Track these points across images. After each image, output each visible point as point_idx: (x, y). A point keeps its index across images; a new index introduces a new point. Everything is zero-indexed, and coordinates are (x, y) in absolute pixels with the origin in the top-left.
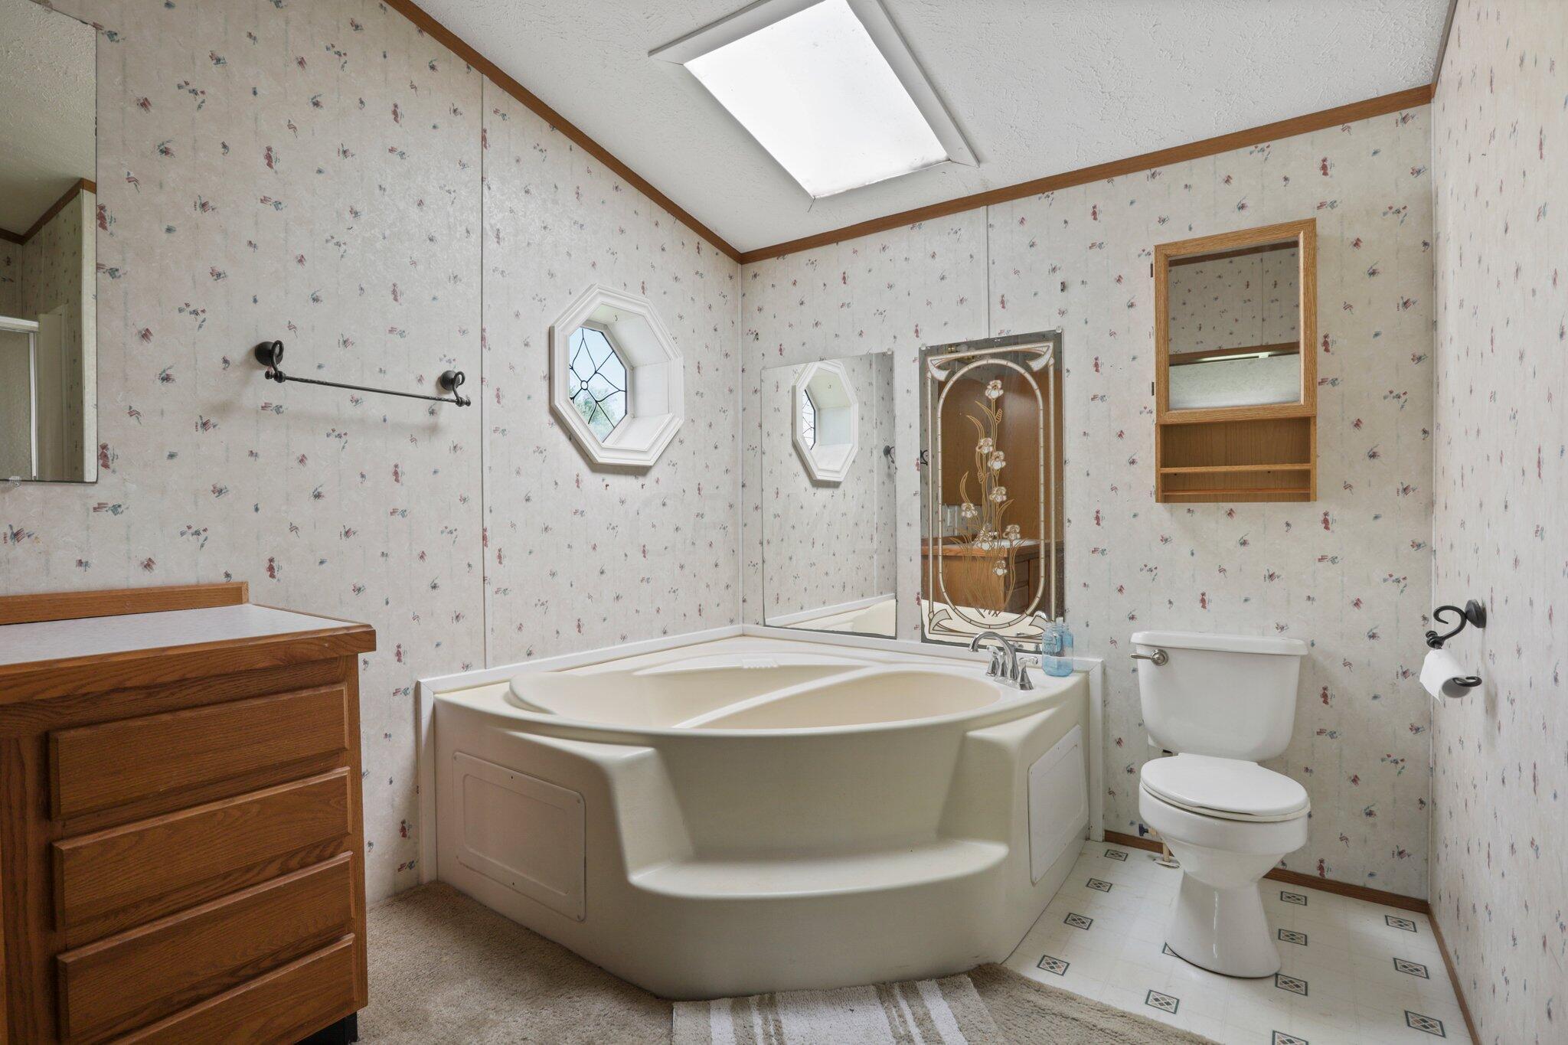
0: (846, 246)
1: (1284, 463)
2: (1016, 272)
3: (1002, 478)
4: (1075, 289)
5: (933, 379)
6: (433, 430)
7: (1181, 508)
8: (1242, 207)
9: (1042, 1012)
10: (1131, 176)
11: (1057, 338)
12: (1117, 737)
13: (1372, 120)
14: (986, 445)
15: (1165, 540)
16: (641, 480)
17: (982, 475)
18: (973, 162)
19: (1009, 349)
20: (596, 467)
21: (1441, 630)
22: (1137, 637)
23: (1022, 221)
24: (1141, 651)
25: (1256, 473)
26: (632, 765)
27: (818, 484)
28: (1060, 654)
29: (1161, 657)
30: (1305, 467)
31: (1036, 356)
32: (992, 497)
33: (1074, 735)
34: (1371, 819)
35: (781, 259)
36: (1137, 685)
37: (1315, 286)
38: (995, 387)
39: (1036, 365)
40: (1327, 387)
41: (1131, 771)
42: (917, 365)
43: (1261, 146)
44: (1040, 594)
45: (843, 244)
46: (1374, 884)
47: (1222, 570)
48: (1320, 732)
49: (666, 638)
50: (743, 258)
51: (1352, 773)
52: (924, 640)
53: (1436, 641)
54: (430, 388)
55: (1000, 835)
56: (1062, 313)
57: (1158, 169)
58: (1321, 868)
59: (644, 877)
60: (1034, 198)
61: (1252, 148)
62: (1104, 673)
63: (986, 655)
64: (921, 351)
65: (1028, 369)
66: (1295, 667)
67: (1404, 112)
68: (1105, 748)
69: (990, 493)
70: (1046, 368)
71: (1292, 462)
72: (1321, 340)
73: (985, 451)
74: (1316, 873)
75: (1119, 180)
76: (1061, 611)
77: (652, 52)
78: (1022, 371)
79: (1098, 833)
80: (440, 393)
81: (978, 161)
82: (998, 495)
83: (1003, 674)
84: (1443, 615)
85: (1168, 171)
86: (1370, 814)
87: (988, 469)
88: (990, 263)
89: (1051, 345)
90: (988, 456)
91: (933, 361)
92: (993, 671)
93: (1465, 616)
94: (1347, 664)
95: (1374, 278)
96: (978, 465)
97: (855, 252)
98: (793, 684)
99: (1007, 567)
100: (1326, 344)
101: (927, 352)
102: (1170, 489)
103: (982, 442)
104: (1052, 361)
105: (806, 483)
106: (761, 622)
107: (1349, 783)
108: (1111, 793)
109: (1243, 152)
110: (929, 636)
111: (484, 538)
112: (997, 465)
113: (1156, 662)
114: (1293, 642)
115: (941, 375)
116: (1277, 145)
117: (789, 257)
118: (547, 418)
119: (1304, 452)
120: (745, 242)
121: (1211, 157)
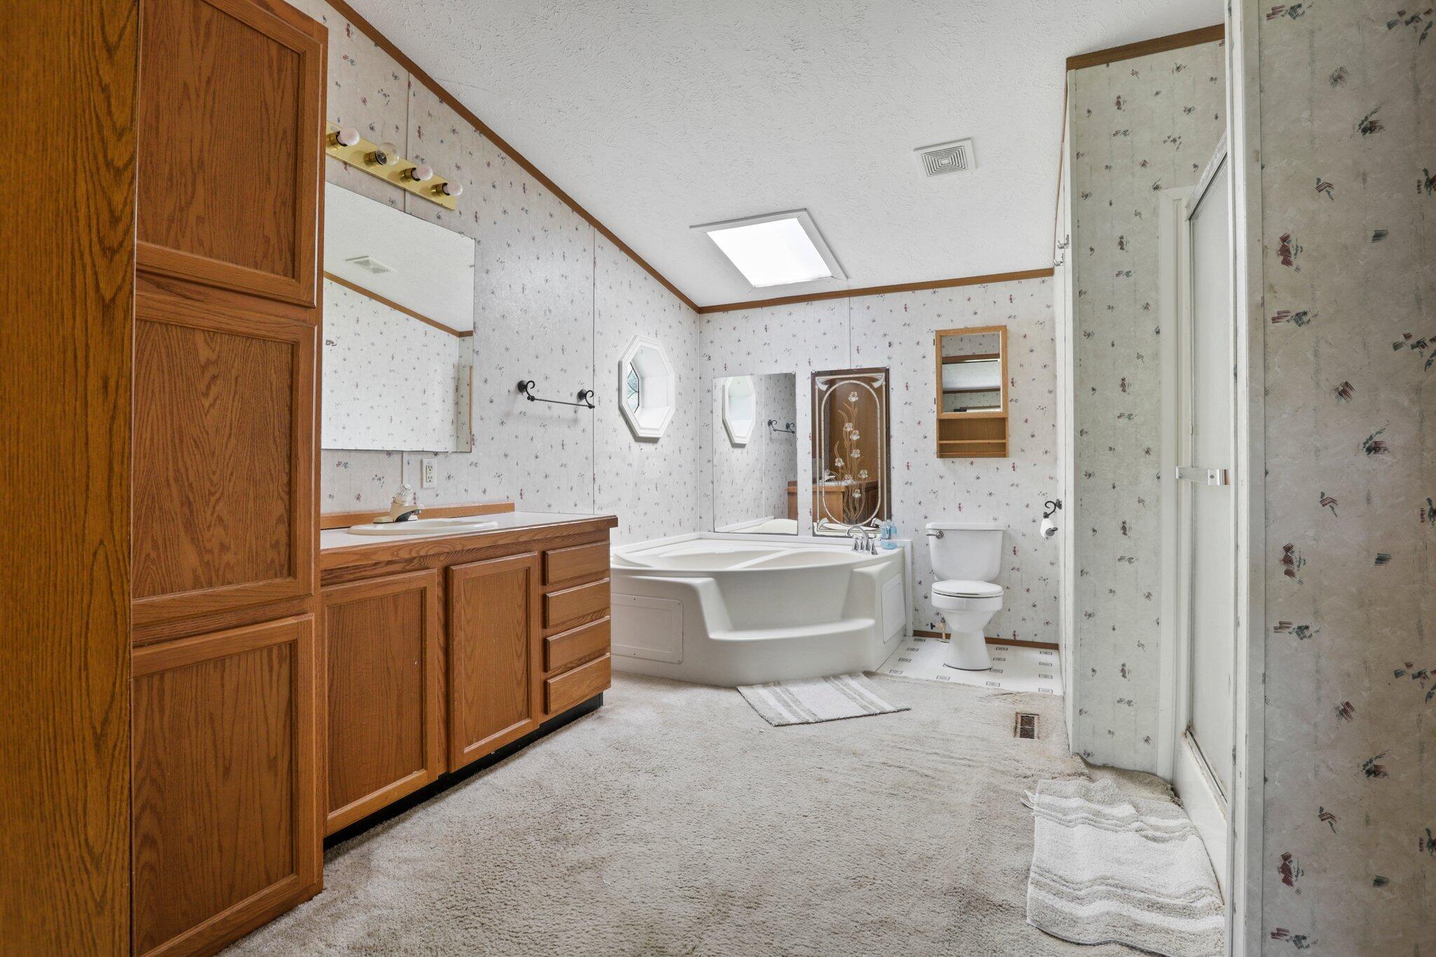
0: (767, 310)
1: (995, 439)
2: (865, 334)
3: (858, 445)
4: (895, 345)
5: (819, 390)
6: (576, 421)
7: (949, 460)
8: (976, 313)
9: (894, 682)
10: (924, 291)
11: (887, 371)
12: (919, 580)
13: (1031, 280)
14: (849, 427)
15: (941, 477)
16: (655, 446)
17: (847, 444)
18: (845, 279)
19: (861, 375)
20: (638, 439)
21: (1049, 511)
22: (929, 526)
23: (868, 308)
24: (930, 532)
25: (983, 443)
26: (706, 585)
27: (735, 445)
28: (889, 538)
29: (940, 535)
30: (1004, 441)
31: (875, 380)
32: (852, 455)
33: (898, 578)
34: (1035, 608)
35: (725, 313)
36: (929, 552)
37: (1006, 356)
38: (854, 396)
39: (876, 385)
40: (1013, 403)
41: (926, 597)
42: (810, 381)
43: (984, 285)
44: (878, 507)
45: (765, 309)
46: (1037, 640)
47: (968, 492)
48: (1013, 569)
49: (666, 538)
50: (701, 310)
51: (1026, 587)
52: (814, 535)
53: (1046, 516)
54: (574, 399)
55: (871, 616)
56: (889, 358)
57: (937, 290)
58: (1014, 635)
59: (713, 635)
60: (875, 296)
61: (979, 285)
62: (912, 547)
63: (852, 541)
64: (812, 374)
65: (872, 386)
66: (1000, 535)
67: (1044, 278)
68: (913, 587)
69: (851, 452)
70: (881, 387)
71: (999, 439)
72: (1010, 381)
73: (848, 430)
74: (1012, 638)
75: (918, 292)
76: (890, 517)
77: (691, 227)
78: (868, 387)
79: (910, 633)
80: (579, 401)
81: (847, 278)
82: (856, 454)
83: (862, 548)
84: (1048, 505)
85: (941, 291)
86: (1034, 606)
87: (850, 440)
88: (851, 328)
89: (884, 374)
90: (850, 433)
91: (819, 380)
92: (856, 548)
93: (1055, 505)
94: (1024, 535)
95: (1032, 353)
96: (845, 437)
97: (773, 314)
98: (743, 562)
99: (861, 493)
100: (1012, 382)
101: (815, 375)
102: (943, 452)
103: (847, 425)
104: (884, 383)
105: (730, 446)
106: (712, 530)
107: (1025, 592)
108: (916, 610)
109: (976, 286)
110: (817, 533)
111: (594, 479)
112: (855, 438)
113: (938, 537)
114: (1001, 524)
115: (824, 388)
116: (991, 285)
117: (731, 312)
118: (618, 412)
119: (1003, 434)
120: (701, 303)
121: (961, 287)
